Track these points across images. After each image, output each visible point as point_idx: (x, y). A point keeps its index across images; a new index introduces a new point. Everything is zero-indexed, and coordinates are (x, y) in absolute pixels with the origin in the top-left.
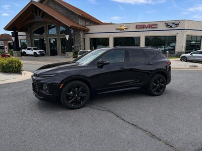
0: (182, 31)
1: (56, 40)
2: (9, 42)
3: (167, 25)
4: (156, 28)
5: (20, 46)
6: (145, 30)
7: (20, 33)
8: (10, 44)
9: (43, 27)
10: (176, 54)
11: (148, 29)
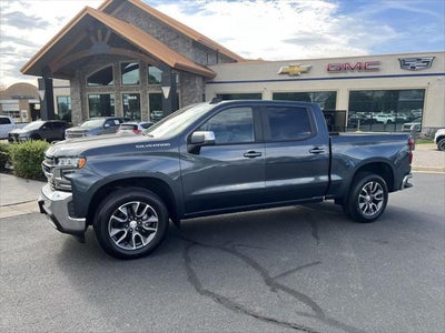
0: (440, 77)
1: (139, 98)
2: (31, 101)
3: (404, 64)
4: (377, 70)
5: (56, 112)
6: (350, 74)
7: (56, 82)
8: (32, 105)
9: (111, 68)
10: (424, 132)
11: (357, 74)
